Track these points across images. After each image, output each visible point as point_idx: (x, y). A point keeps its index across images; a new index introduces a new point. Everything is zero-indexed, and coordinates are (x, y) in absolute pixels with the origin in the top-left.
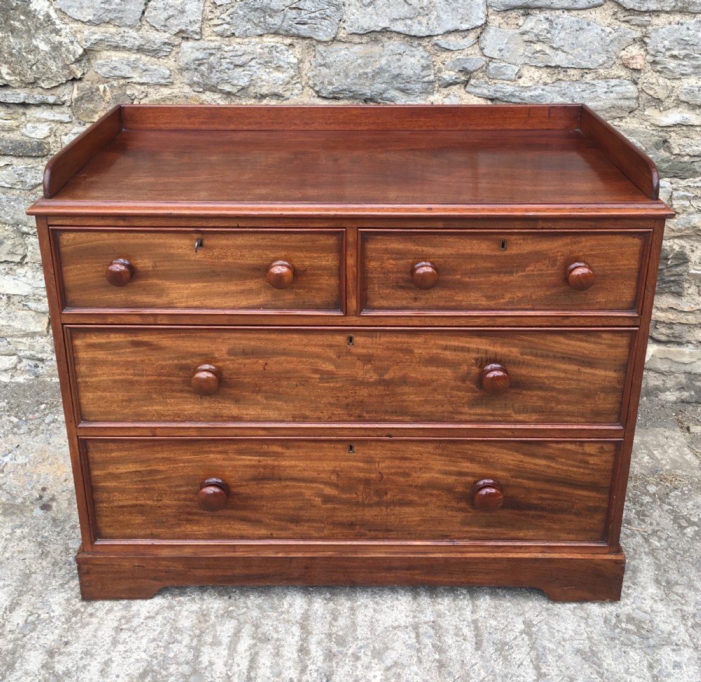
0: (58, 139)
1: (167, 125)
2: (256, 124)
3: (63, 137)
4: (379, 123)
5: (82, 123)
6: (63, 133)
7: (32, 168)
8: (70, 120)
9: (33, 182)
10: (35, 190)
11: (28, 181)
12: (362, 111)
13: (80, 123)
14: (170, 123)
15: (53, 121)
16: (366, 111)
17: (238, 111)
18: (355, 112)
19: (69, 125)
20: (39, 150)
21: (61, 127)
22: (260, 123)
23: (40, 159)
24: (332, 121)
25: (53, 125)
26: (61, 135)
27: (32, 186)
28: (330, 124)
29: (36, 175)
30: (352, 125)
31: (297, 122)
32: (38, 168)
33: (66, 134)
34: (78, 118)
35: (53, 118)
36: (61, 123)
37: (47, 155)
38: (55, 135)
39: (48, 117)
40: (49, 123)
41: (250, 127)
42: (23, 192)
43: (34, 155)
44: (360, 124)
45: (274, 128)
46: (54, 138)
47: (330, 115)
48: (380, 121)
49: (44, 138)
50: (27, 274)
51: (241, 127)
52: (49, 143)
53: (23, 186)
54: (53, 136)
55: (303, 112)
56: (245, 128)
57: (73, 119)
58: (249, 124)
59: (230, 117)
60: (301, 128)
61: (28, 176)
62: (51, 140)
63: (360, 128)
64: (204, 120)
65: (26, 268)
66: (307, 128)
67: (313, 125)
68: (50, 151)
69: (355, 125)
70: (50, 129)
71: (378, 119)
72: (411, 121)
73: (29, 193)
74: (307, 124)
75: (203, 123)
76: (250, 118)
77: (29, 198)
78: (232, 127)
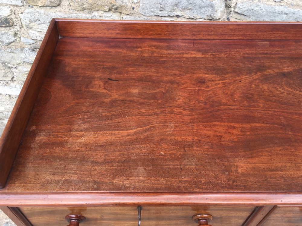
0: (18, 16)
1: (92, 35)
2: (157, 35)
3: (20, 15)
4: (247, 35)
5: (31, 6)
6: (20, 13)
7: (5, 33)
8: (23, 5)
9: (8, 41)
10: (10, 45)
11: (4, 40)
12: (237, 27)
13: (29, 6)
14: (93, 33)
15: (11, 5)
16: (240, 27)
17: (145, 26)
18: (231, 27)
19: (22, 7)
20: (7, 23)
21: (18, 9)
22: (160, 34)
23: (8, 28)
24: (213, 33)
25: (12, 7)
26: (18, 14)
27: (7, 43)
28: (211, 35)
29: (8, 37)
30: (227, 36)
31: (188, 34)
32: (9, 33)
33: (22, 13)
34: (27, 3)
35: (11, 4)
36: (17, 6)
37: (12, 25)
38: (15, 14)
39: (7, 3)
40: (9, 6)
41: (153, 37)
42: (3, 46)
43: (4, 26)
44: (233, 35)
45: (170, 38)
46: (14, 16)
47: (213, 29)
48: (248, 33)
49: (8, 16)
50: (16, 86)
51: (146, 37)
52: (12, 19)
53: (2, 43)
54: (13, 14)
55: (193, 27)
56: (149, 37)
57: (25, 3)
58: (152, 35)
59: (138, 29)
60: (189, 38)
61: (4, 38)
62: (13, 16)
63: (232, 38)
64: (119, 32)
65: (15, 83)
66: (194, 37)
67: (198, 36)
68: (13, 23)
69: (229, 36)
70: (10, 10)
71: (247, 32)
72: (271, 34)
73: (7, 47)
74: (194, 35)
75: (118, 33)
76: (153, 30)
77: (7, 50)
78: (140, 37)
